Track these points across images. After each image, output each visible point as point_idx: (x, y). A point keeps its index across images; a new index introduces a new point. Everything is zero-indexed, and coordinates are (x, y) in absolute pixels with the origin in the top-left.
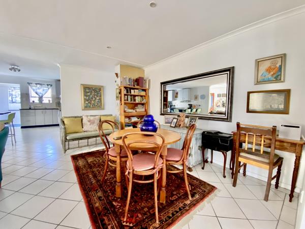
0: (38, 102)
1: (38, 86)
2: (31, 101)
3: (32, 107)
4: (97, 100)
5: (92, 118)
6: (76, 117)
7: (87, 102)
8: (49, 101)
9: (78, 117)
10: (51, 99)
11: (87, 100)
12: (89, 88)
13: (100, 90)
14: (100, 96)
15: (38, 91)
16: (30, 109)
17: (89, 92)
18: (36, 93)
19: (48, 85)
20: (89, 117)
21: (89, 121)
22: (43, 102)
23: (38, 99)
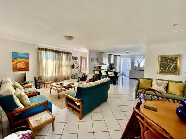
0: (138, 66)
1: (139, 58)
2: (135, 66)
3: (135, 69)
4: (172, 67)
5: (160, 82)
6: (148, 79)
7: (162, 69)
8: (143, 66)
9: (150, 79)
10: (144, 65)
11: (163, 67)
13: (177, 58)
14: (176, 63)
15: (138, 61)
16: (134, 70)
17: (164, 61)
18: (138, 62)
19: (143, 57)
20: (158, 80)
21: (157, 84)
22: (140, 66)
23: (138, 65)
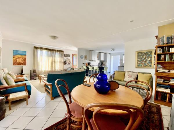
7: (139, 63)
11: (140, 61)
12: (141, 53)
14: (152, 58)
16: (123, 66)
